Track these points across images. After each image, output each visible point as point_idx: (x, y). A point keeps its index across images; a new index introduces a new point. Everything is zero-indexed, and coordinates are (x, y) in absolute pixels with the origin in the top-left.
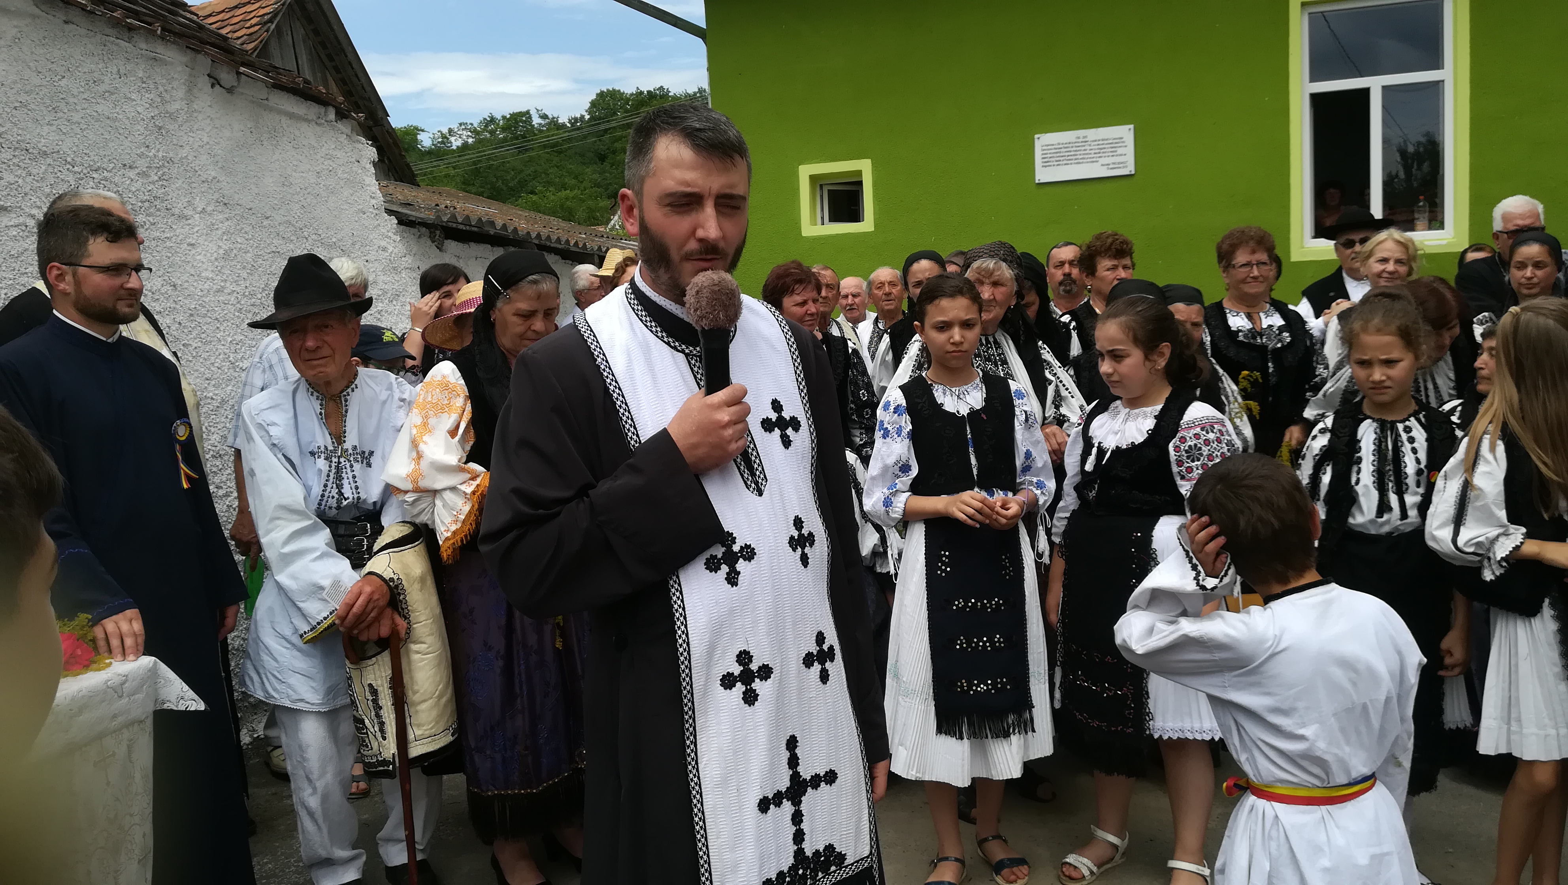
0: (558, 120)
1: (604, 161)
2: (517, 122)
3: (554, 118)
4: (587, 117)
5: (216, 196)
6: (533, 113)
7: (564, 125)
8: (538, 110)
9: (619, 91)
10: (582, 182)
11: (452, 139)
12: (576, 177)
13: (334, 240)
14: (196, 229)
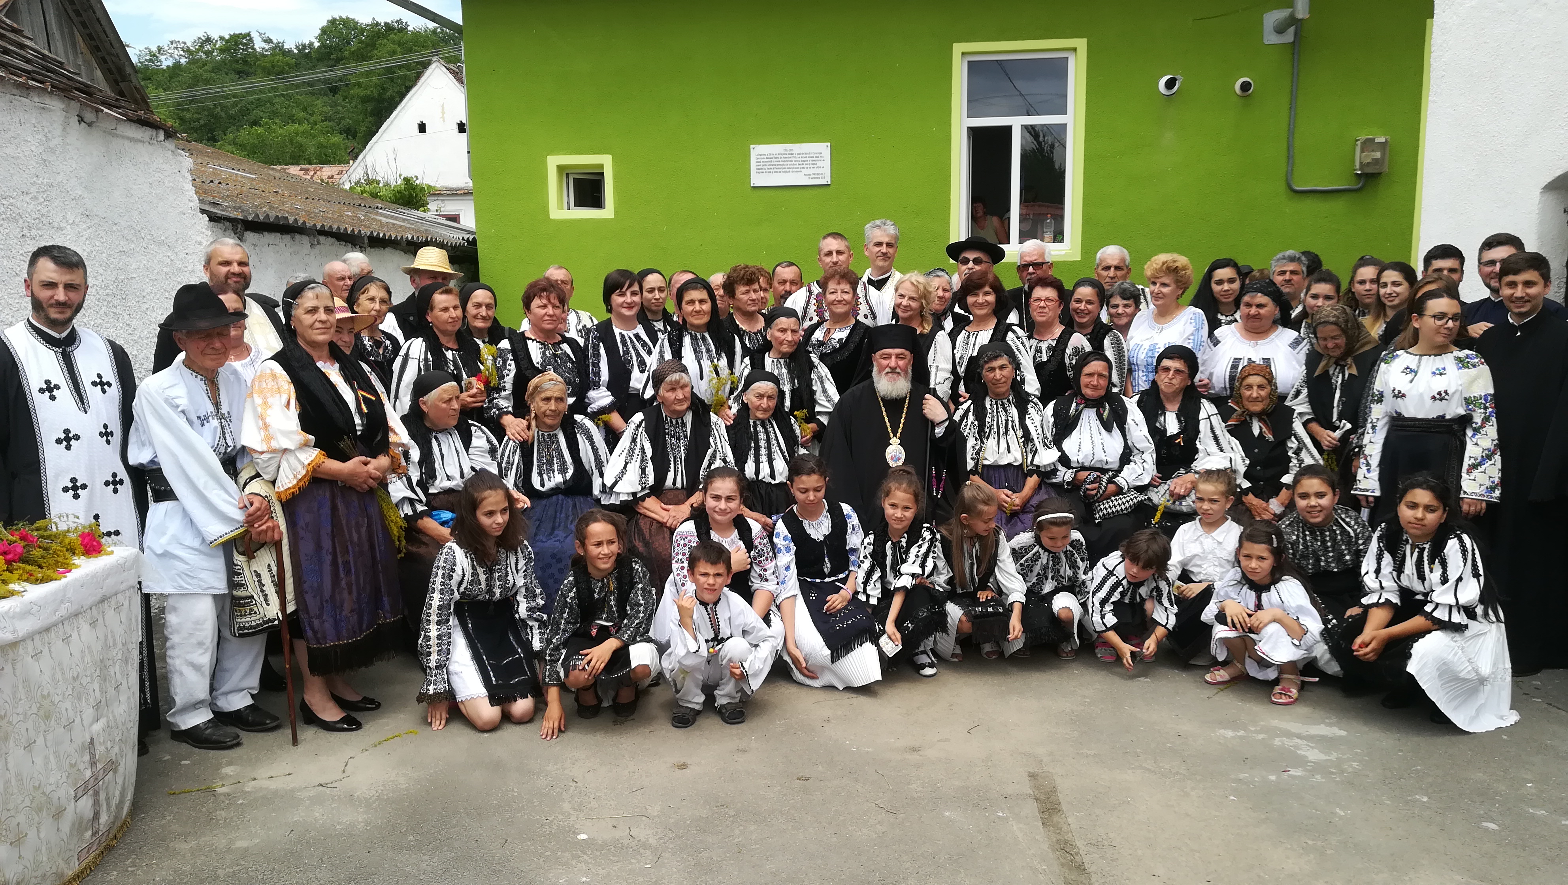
0: (283, 46)
1: (336, 93)
2: (236, 44)
3: (279, 43)
4: (317, 44)
5: (82, 210)
6: (254, 35)
7: (290, 51)
8: (260, 34)
9: (353, 20)
10: (312, 115)
11: (162, 58)
12: (305, 110)
13: (163, 238)
14: (69, 237)
